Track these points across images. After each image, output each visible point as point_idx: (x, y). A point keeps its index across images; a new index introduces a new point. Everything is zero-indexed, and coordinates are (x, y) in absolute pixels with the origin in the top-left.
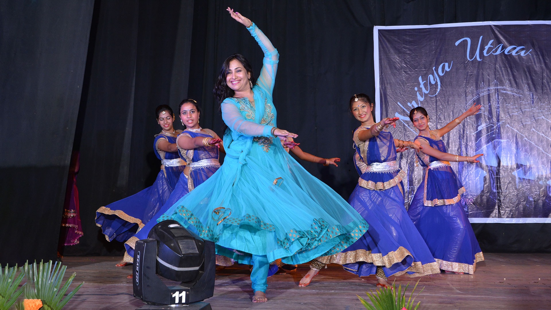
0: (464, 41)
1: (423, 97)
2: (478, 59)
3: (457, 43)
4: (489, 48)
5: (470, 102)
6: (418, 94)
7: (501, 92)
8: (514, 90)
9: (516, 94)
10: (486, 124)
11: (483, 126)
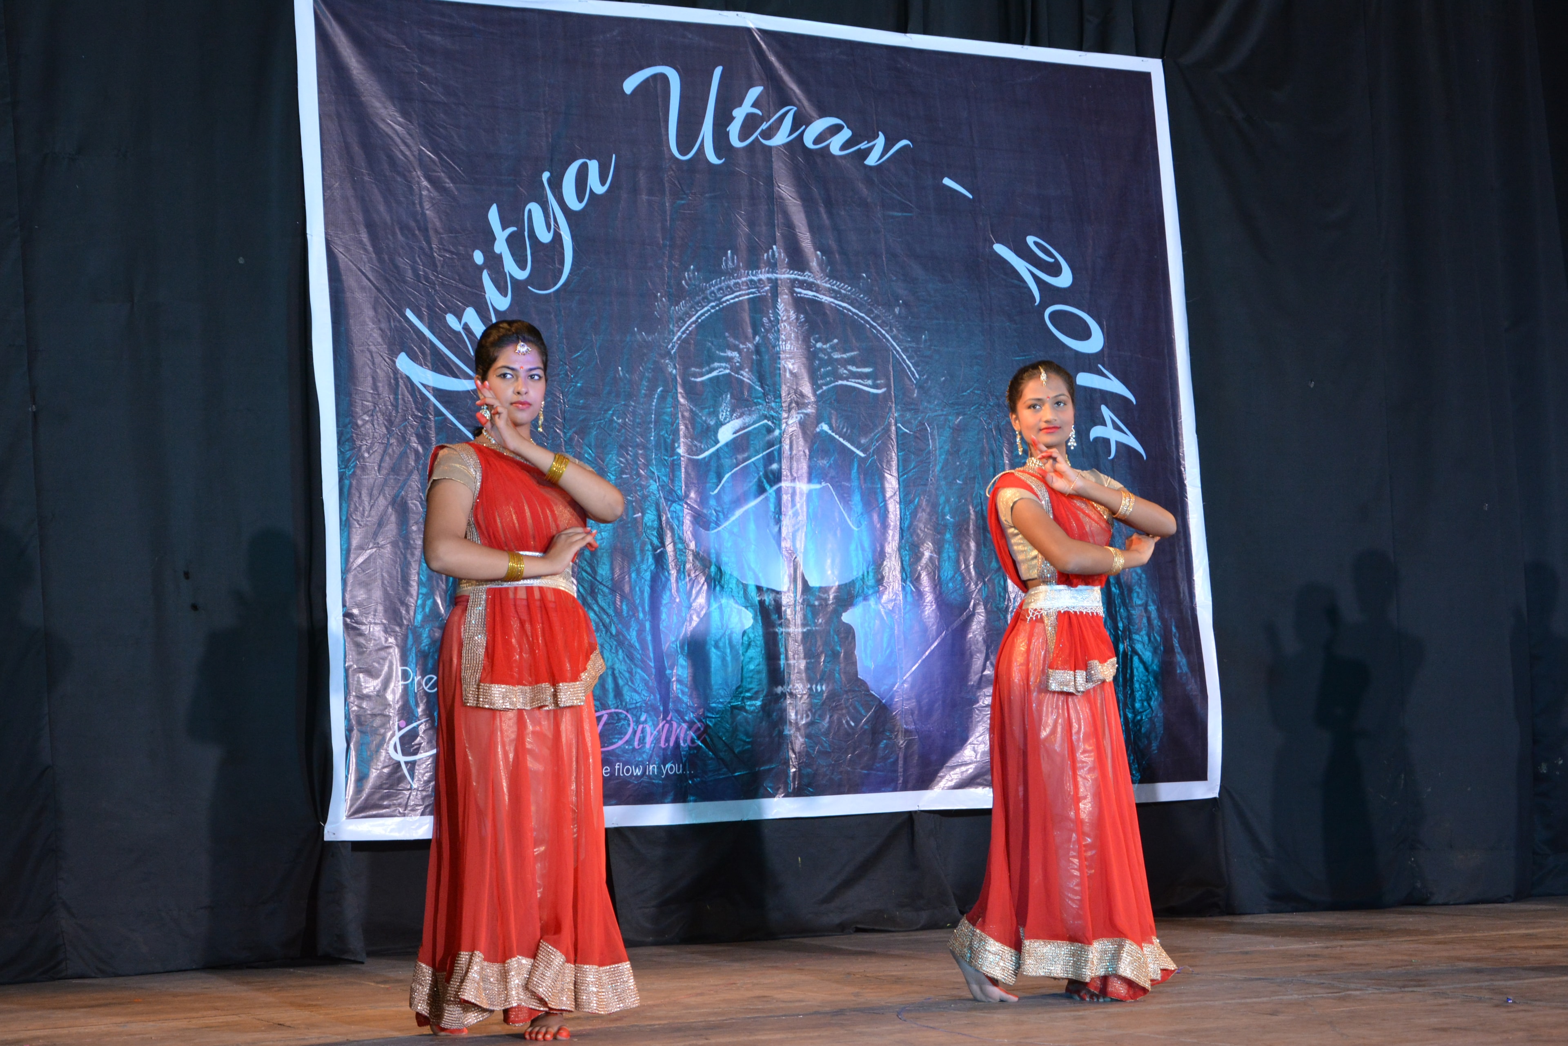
0: (655, 77)
1: (505, 295)
2: (711, 157)
3: (630, 85)
4: (749, 117)
5: (686, 325)
6: (486, 278)
7: (797, 293)
8: (843, 291)
9: (850, 307)
10: (747, 419)
11: (737, 426)
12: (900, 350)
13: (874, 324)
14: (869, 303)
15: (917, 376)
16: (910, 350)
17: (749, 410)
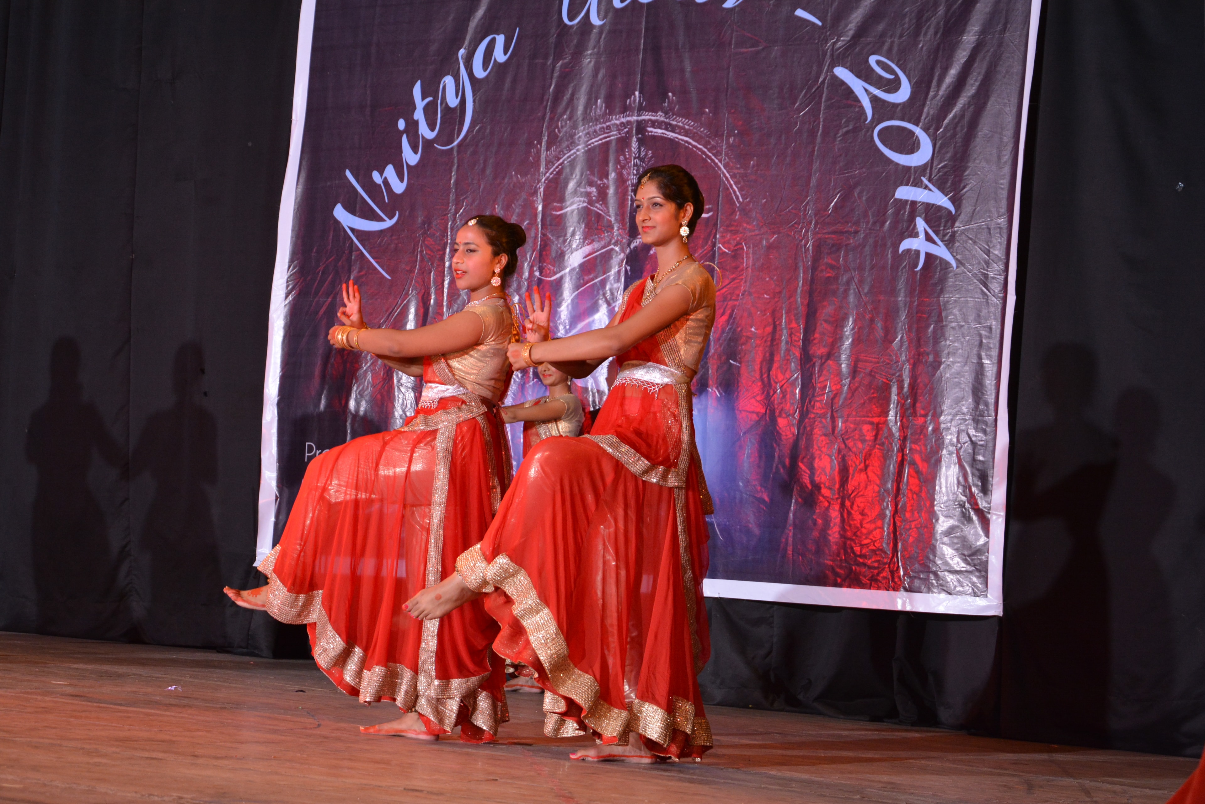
1: (417, 153)
2: (595, 19)
5: (554, 167)
6: (404, 140)
7: (649, 132)
8: (687, 127)
9: (691, 141)
10: (596, 245)
11: (587, 252)
12: (729, 177)
13: (710, 154)
14: (707, 136)
15: (741, 200)
16: (738, 175)
17: (599, 237)
